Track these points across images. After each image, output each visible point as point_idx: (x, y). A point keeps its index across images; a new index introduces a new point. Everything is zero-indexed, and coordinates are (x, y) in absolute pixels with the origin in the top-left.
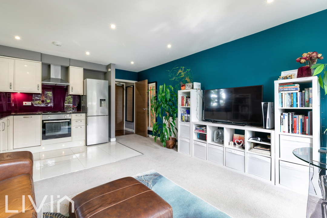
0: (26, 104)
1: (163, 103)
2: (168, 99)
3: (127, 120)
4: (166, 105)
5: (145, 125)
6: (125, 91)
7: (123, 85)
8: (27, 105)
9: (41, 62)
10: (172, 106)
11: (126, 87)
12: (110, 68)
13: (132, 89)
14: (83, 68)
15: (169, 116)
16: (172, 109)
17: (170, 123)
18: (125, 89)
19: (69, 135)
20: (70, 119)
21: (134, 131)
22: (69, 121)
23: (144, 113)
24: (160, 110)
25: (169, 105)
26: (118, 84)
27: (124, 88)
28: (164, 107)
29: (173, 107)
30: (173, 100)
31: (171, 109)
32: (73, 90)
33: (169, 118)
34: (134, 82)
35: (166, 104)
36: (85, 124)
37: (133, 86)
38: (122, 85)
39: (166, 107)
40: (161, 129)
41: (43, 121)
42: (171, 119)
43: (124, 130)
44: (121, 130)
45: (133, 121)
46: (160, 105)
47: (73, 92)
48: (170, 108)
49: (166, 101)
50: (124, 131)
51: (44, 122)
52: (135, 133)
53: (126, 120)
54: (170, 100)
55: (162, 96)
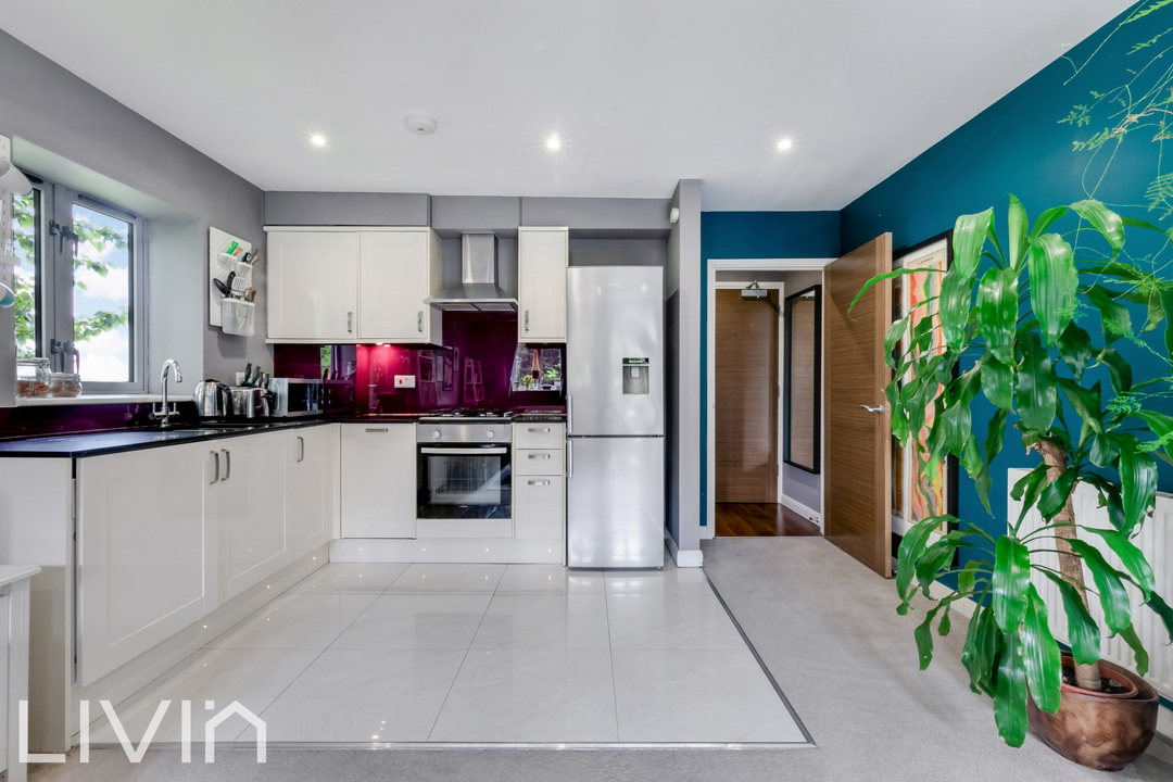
0: (401, 382)
1: (993, 363)
2: (1053, 331)
3: (792, 460)
4: (1025, 381)
5: (873, 502)
6: (781, 320)
7: (773, 294)
8: (404, 385)
9: (428, 228)
10: (1097, 388)
11: (790, 300)
12: (678, 207)
13: (812, 305)
14: (566, 228)
15: (1061, 480)
16: (1099, 414)
17: (1080, 546)
18: (782, 309)
19: (502, 509)
20: (508, 446)
21: (819, 518)
22: (503, 450)
23: (872, 430)
24: (968, 421)
25: (1070, 384)
26: (749, 288)
27: (776, 308)
28: (1006, 403)
29: (1124, 404)
30: (1111, 338)
31: (1092, 423)
32: (530, 326)
33: (1066, 492)
34: (818, 264)
35: (1025, 369)
36: (561, 471)
37: (818, 288)
38: (769, 291)
39: (1024, 399)
40: (978, 575)
41: (420, 446)
42: (1087, 503)
43: (776, 504)
44: (763, 505)
45: (816, 471)
46: (965, 385)
47: (530, 334)
48: (1081, 411)
49: (1029, 344)
50: (775, 512)
51: (424, 450)
52: (822, 531)
53: (787, 461)
54: (1075, 336)
55: (989, 307)
